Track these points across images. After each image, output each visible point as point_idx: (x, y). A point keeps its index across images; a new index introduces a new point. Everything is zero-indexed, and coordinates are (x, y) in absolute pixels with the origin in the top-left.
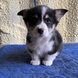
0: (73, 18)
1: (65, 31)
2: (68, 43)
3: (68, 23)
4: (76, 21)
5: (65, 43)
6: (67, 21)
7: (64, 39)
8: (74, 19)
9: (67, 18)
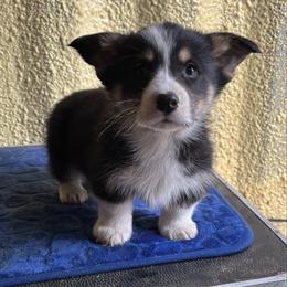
0: (36, 65)
1: (19, 107)
2: (34, 144)
3: (26, 82)
4: (46, 75)
5: (26, 144)
6: (22, 74)
7: (22, 133)
8: (41, 70)
9: (18, 67)
